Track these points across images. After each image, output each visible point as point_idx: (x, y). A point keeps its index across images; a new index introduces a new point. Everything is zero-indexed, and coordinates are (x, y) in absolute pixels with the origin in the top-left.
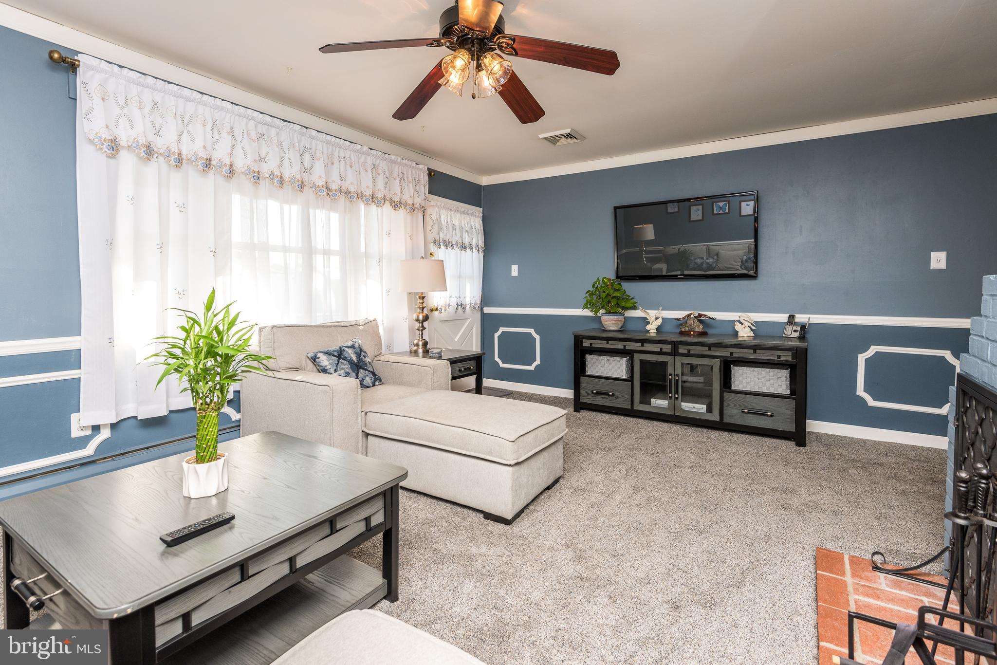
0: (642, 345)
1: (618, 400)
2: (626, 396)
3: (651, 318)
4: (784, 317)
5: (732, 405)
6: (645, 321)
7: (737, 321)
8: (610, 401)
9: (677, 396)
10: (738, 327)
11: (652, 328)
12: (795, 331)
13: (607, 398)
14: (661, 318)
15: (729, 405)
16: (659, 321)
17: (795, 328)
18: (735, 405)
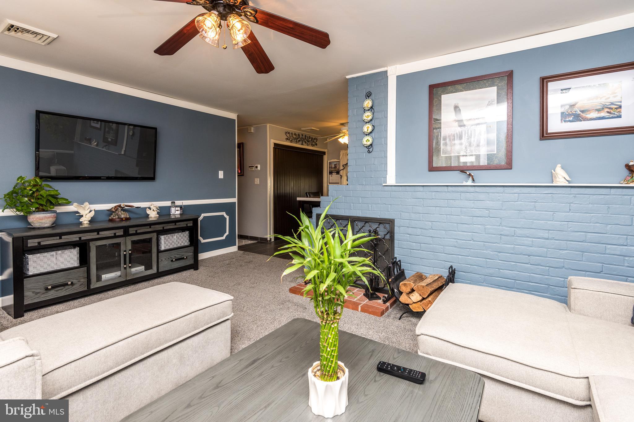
0: (98, 234)
1: (74, 287)
2: (82, 280)
3: (82, 212)
4: (169, 203)
5: (164, 259)
6: (77, 215)
7: (148, 208)
8: (66, 290)
9: (125, 266)
10: (148, 212)
11: (85, 221)
12: (177, 210)
13: (62, 289)
14: (93, 211)
15: (162, 260)
16: (93, 214)
17: (177, 209)
18: (166, 259)
